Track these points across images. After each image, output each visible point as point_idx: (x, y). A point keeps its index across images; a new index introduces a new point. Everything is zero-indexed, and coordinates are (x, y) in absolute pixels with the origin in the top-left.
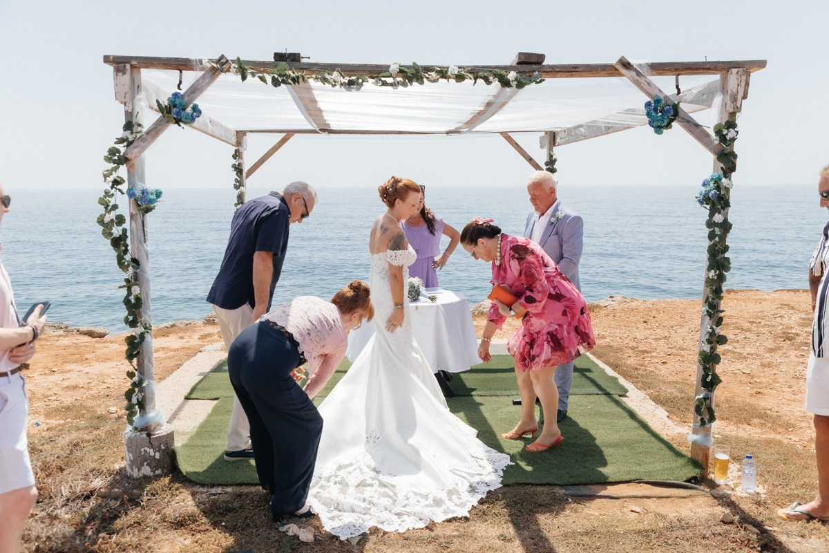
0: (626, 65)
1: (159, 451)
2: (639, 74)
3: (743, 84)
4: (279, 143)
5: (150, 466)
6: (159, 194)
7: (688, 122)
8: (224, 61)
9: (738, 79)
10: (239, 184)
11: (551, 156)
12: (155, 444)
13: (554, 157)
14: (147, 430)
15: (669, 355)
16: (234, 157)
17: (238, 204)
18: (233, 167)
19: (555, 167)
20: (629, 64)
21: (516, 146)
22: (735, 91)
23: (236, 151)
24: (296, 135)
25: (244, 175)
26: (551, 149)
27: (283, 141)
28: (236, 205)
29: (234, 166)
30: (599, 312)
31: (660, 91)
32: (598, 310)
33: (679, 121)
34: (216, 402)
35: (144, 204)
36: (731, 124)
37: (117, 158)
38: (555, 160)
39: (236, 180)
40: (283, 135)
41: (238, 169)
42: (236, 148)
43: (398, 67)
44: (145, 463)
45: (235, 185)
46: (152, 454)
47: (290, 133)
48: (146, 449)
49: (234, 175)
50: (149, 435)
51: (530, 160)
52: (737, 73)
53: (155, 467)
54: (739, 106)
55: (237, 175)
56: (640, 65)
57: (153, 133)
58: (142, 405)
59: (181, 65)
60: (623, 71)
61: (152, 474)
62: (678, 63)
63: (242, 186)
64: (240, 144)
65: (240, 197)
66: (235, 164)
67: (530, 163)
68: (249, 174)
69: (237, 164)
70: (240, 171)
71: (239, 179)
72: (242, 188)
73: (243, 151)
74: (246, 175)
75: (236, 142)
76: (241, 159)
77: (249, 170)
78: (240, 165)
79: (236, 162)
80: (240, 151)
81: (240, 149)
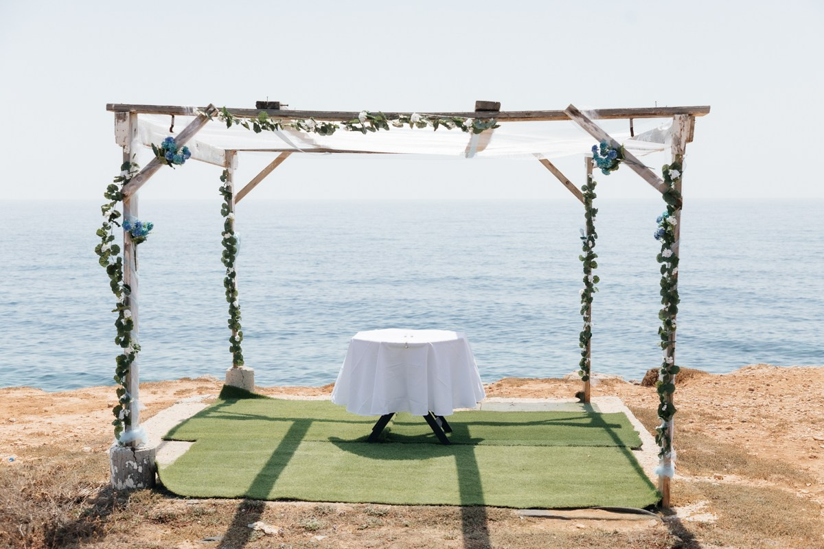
0: (574, 112)
1: (142, 465)
2: (586, 120)
3: (687, 128)
4: (274, 162)
5: (133, 479)
6: (150, 227)
7: (634, 163)
8: (212, 109)
9: (681, 124)
10: (227, 210)
11: (590, 179)
12: (139, 458)
13: (593, 180)
14: (131, 445)
15: (743, 422)
16: (223, 179)
17: (226, 232)
18: (220, 190)
19: (594, 191)
20: (577, 111)
21: (550, 167)
22: (678, 134)
23: (225, 172)
24: (294, 153)
25: (233, 199)
26: (589, 171)
27: (278, 161)
28: (223, 234)
29: (222, 189)
31: (607, 135)
33: (626, 163)
34: (193, 443)
35: (136, 235)
36: (677, 166)
37: (115, 194)
38: (594, 184)
39: (224, 205)
40: (279, 154)
41: (227, 193)
42: (225, 169)
43: (366, 114)
44: (129, 476)
45: (222, 210)
46: (136, 467)
47: (285, 153)
48: (130, 462)
49: (222, 199)
50: (133, 449)
51: (567, 183)
52: (680, 118)
53: (138, 480)
54: (683, 149)
55: (225, 199)
56: (589, 112)
57: (148, 172)
58: (128, 420)
59: (174, 111)
60: (573, 117)
61: (135, 486)
62: (625, 110)
63: (232, 212)
64: (229, 163)
65: (228, 226)
66: (223, 187)
67: (567, 187)
68: (238, 198)
69: (225, 187)
70: (229, 195)
71: (227, 204)
72: (231, 214)
73: (233, 172)
74: (235, 199)
75: (224, 161)
76: (230, 181)
77: (239, 193)
78: (229, 188)
79: (224, 184)
80: (229, 172)
81: (229, 170)
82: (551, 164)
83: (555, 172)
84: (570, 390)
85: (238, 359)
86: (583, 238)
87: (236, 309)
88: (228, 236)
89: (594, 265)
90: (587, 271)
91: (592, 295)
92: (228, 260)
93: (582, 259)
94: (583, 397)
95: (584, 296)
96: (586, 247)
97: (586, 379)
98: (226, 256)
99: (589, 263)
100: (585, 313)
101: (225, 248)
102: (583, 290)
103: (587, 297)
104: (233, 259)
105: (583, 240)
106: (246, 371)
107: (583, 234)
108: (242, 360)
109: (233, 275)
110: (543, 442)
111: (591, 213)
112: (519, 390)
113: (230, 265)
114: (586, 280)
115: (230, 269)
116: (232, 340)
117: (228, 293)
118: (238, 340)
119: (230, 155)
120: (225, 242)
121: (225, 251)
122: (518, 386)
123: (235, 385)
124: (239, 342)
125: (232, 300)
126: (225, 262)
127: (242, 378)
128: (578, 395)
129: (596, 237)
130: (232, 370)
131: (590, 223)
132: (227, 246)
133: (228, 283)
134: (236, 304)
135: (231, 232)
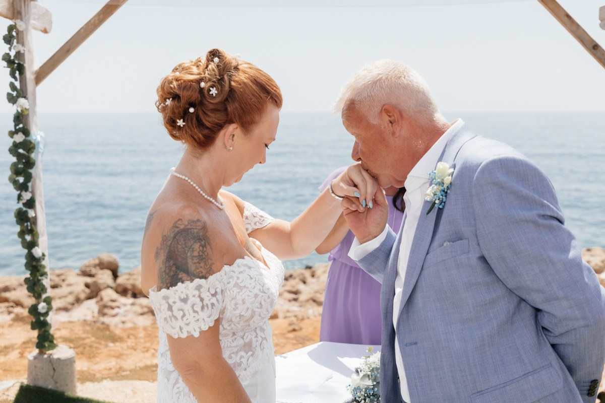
4: (99, 14)
10: (17, 94)
16: (8, 39)
17: (16, 132)
18: (3, 59)
21: (566, 19)
23: (11, 29)
25: (30, 76)
28: (12, 134)
29: (7, 58)
39: (13, 86)
41: (16, 65)
42: (11, 22)
45: (9, 95)
55: (13, 75)
63: (25, 97)
64: (19, 13)
65: (20, 118)
66: (8, 54)
68: (40, 76)
69: (13, 54)
70: (21, 68)
71: (17, 84)
72: (22, 101)
73: (27, 29)
74: (33, 77)
75: (9, 9)
76: (23, 45)
77: (42, 67)
78: (19, 54)
79: (10, 49)
80: (20, 29)
81: (21, 25)
82: (568, 16)
85: (45, 340)
87: (38, 260)
88: (20, 138)
92: (21, 179)
98: (17, 171)
101: (14, 159)
104: (28, 177)
106: (59, 359)
108: (52, 342)
109: (31, 204)
113: (23, 187)
115: (24, 193)
116: (33, 310)
117: (22, 234)
118: (43, 311)
120: (14, 149)
121: (14, 165)
123: (41, 383)
124: (46, 314)
125: (31, 245)
126: (15, 182)
127: (52, 372)
130: (35, 358)
132: (19, 156)
133: (22, 217)
134: (37, 252)
135: (26, 132)
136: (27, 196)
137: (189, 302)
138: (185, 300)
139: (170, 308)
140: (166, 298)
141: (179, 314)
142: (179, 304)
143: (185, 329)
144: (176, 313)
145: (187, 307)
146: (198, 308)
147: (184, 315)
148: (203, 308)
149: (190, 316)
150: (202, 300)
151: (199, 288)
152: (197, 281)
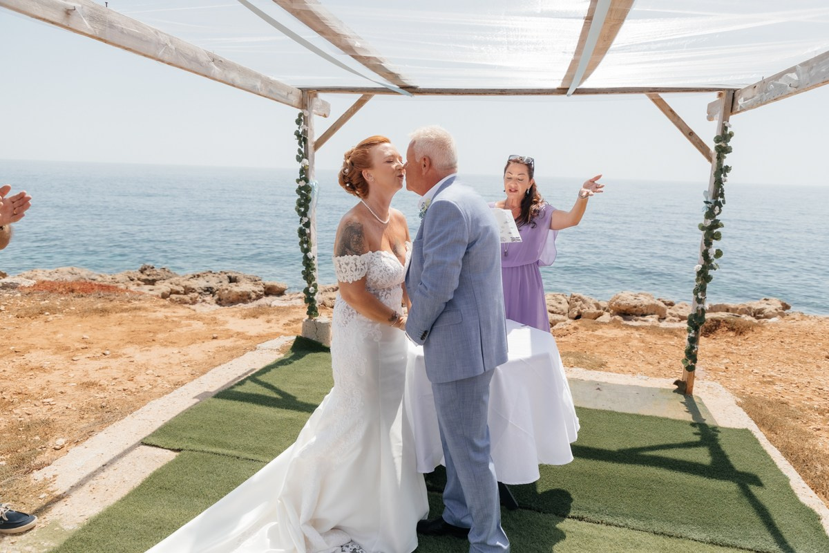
4: (354, 106)
10: (302, 156)
11: (725, 128)
13: (729, 130)
16: (298, 122)
17: (301, 180)
18: (295, 134)
19: (729, 144)
21: (670, 113)
23: (300, 115)
24: (376, 97)
25: (310, 145)
26: (725, 118)
27: (360, 103)
28: (298, 181)
29: (297, 133)
30: (760, 333)
32: (759, 329)
34: (177, 454)
38: (731, 135)
39: (300, 151)
40: (359, 96)
41: (302, 138)
42: (300, 111)
45: (297, 156)
47: (368, 93)
51: (690, 134)
55: (300, 144)
63: (306, 158)
64: (306, 105)
65: (304, 172)
66: (298, 131)
67: (690, 139)
68: (317, 145)
69: (301, 131)
70: (305, 140)
71: (303, 150)
72: (305, 160)
73: (310, 115)
74: (313, 145)
75: (299, 103)
76: (307, 126)
77: (318, 140)
78: (305, 132)
79: (299, 128)
80: (306, 115)
81: (306, 113)
82: (671, 111)
83: (676, 120)
84: (643, 342)
85: (312, 310)
86: (707, 202)
87: (310, 260)
88: (303, 183)
89: (718, 237)
90: (708, 243)
91: (711, 272)
92: (303, 209)
93: (702, 228)
94: (683, 388)
95: (699, 273)
96: (710, 214)
97: (691, 369)
98: (300, 205)
99: (711, 232)
100: (699, 294)
101: (299, 197)
102: (701, 266)
103: (704, 277)
104: (307, 208)
105: (708, 205)
106: (320, 323)
107: (707, 198)
108: (316, 312)
109: (307, 225)
110: (668, 528)
111: (721, 171)
112: (595, 336)
113: (304, 214)
114: (705, 255)
115: (303, 218)
116: (306, 291)
117: (301, 243)
118: (312, 292)
119: (307, 96)
120: (299, 190)
121: (299, 200)
122: (593, 331)
123: (309, 336)
124: (314, 294)
125: (306, 251)
126: (299, 211)
127: (315, 330)
128: (676, 383)
129: (724, 202)
130: (306, 321)
131: (718, 183)
132: (302, 195)
133: (302, 233)
134: (310, 255)
135: (306, 180)
136: (305, 220)
137: (349, 266)
138: (347, 264)
139: (340, 267)
140: (339, 261)
141: (344, 271)
142: (345, 266)
143: (346, 278)
144: (342, 269)
145: (348, 268)
146: (353, 269)
147: (346, 271)
148: (356, 270)
149: (349, 273)
150: (356, 266)
151: (355, 259)
152: (355, 256)
